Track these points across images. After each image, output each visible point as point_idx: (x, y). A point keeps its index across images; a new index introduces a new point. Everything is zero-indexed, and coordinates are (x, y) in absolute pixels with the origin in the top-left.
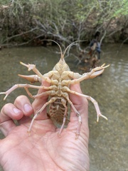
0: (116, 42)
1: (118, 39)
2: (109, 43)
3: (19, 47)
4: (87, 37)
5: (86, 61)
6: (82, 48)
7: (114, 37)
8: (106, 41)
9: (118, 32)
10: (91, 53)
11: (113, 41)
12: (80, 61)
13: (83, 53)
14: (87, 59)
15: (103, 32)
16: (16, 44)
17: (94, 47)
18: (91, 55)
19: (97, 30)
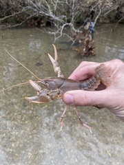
0: (112, 22)
1: (113, 19)
2: (104, 23)
3: (13, 28)
4: (82, 17)
5: (80, 41)
6: (75, 28)
7: (109, 17)
8: (101, 21)
9: (114, 11)
10: (85, 32)
11: (108, 21)
12: (74, 42)
13: (77, 33)
14: (82, 40)
15: (98, 11)
16: (10, 26)
17: (87, 27)
18: (85, 35)
19: (92, 9)
